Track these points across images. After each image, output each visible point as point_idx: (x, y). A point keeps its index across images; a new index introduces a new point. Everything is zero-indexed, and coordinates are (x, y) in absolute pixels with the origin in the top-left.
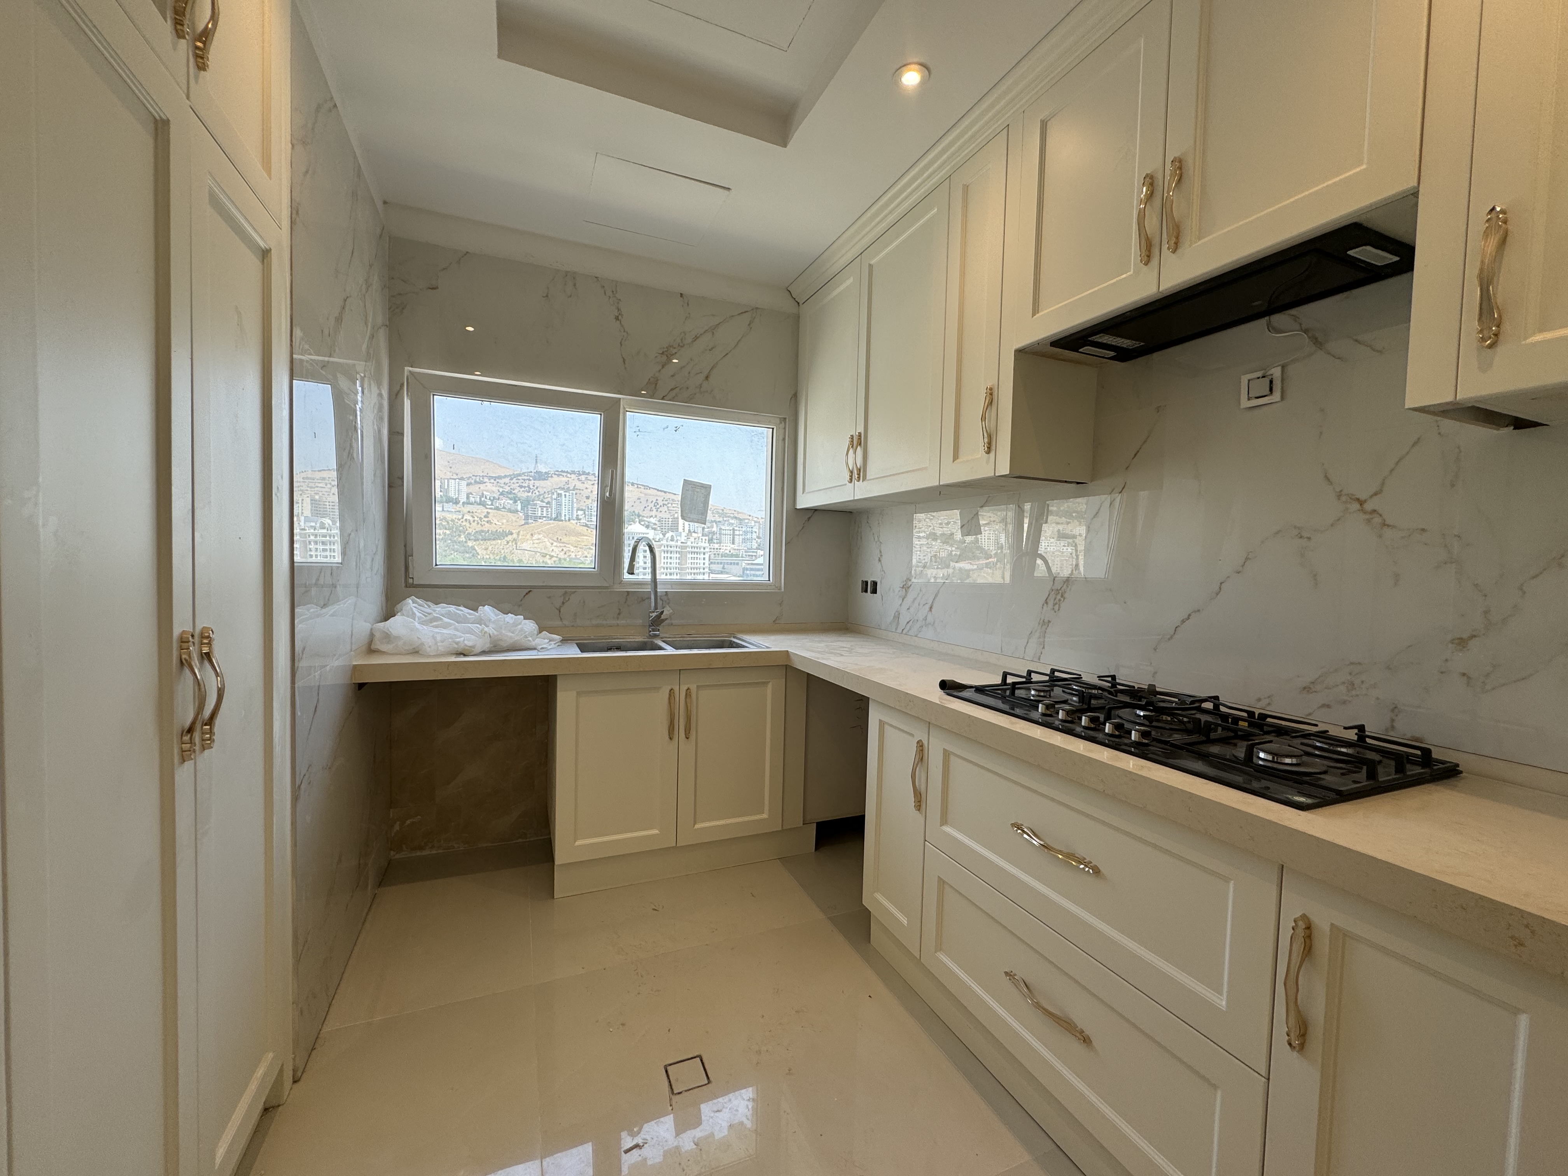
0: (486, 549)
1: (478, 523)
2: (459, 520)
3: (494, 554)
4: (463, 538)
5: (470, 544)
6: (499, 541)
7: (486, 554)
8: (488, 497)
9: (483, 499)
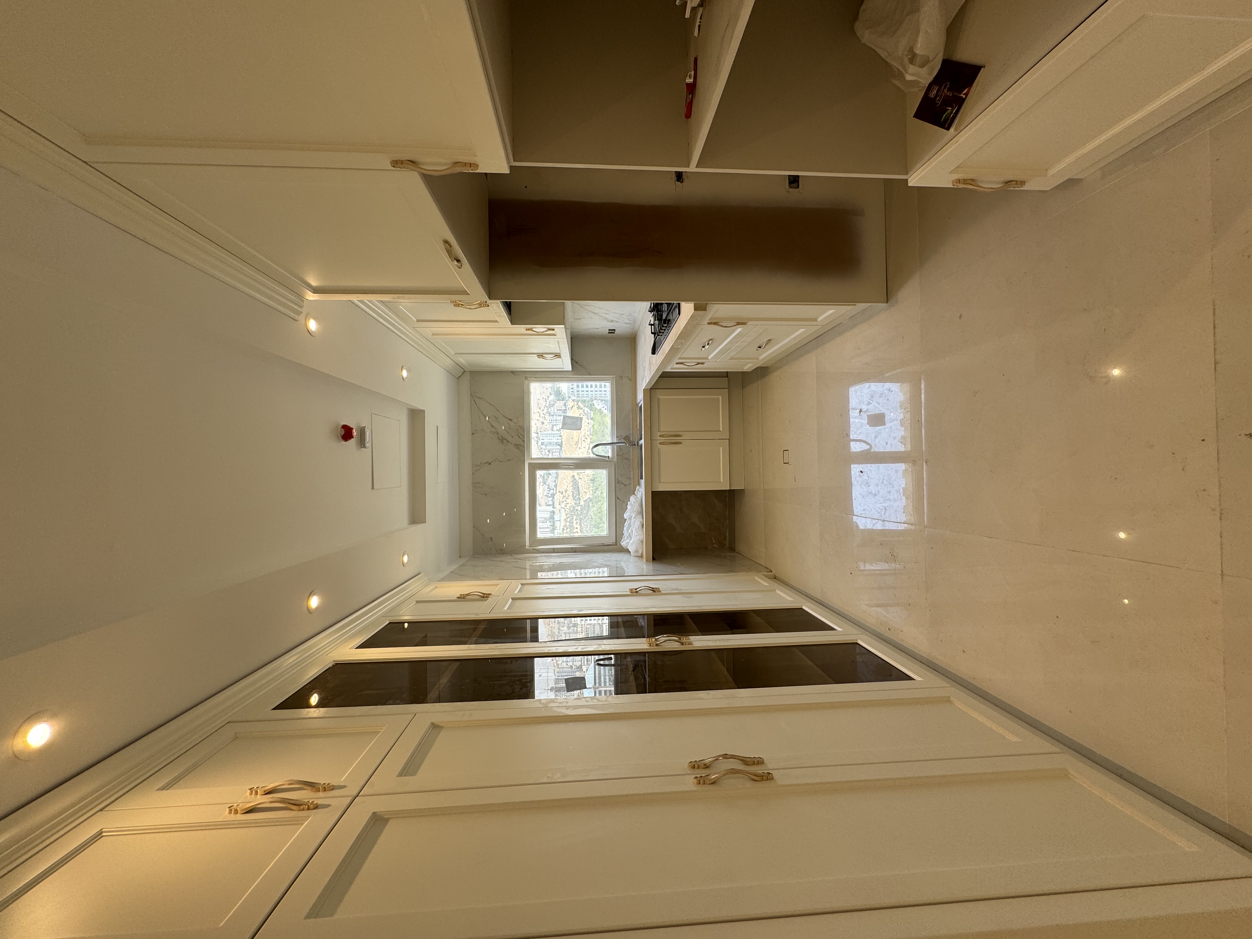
0: (586, 493)
1: (567, 498)
2: (565, 511)
3: (589, 488)
4: (579, 508)
5: (582, 503)
6: (580, 484)
7: (589, 492)
8: (548, 492)
9: (550, 495)
